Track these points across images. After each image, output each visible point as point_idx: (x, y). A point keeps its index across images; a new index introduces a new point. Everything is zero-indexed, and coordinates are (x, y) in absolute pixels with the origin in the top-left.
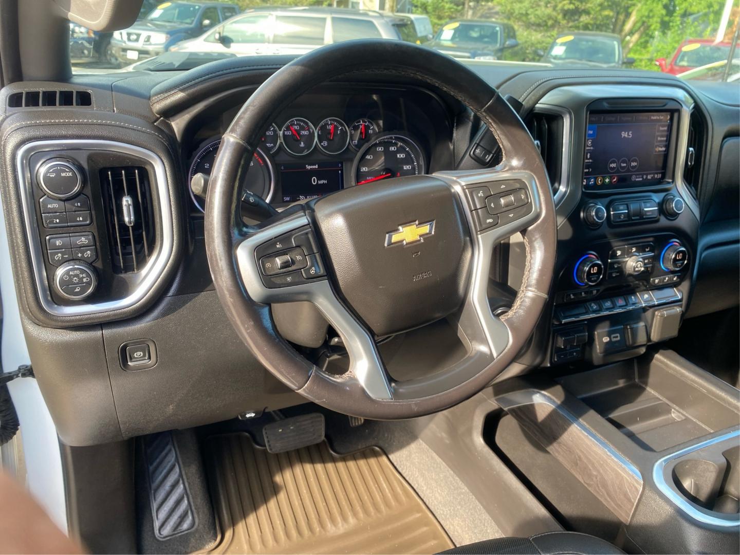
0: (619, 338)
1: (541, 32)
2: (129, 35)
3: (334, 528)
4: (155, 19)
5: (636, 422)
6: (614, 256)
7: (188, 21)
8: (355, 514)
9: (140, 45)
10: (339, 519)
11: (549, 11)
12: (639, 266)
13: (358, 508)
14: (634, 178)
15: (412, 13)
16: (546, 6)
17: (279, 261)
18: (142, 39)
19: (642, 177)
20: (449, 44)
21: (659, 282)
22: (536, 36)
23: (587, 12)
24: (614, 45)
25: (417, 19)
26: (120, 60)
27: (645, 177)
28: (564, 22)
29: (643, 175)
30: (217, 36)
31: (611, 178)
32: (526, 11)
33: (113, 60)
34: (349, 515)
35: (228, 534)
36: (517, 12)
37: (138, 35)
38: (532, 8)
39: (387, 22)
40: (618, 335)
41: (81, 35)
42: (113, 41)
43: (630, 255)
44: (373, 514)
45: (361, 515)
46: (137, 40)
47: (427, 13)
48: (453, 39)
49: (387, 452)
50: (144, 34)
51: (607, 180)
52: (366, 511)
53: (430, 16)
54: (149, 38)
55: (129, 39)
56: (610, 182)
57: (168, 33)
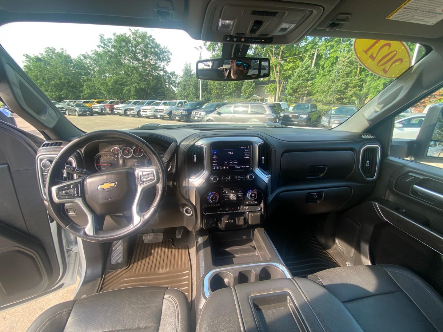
0: (232, 222)
1: (328, 106)
2: (196, 113)
3: (161, 270)
4: (204, 108)
5: (238, 253)
6: (225, 193)
7: (212, 108)
8: (170, 267)
9: (198, 115)
10: (164, 268)
11: (331, 98)
12: (234, 197)
13: (172, 266)
14: (236, 167)
15: (282, 102)
16: (330, 97)
17: (64, 192)
18: (199, 114)
19: (240, 167)
20: (292, 111)
21: (248, 203)
22: (326, 107)
23: (346, 98)
24: (354, 109)
25: (282, 104)
26: (193, 120)
27: (241, 167)
28: (336, 102)
29: (240, 166)
30: (217, 112)
31: (226, 167)
32: (322, 99)
33: (192, 120)
34: (168, 266)
35: (131, 266)
36: (319, 99)
37: (198, 113)
38: (325, 98)
39: (268, 106)
40: (232, 220)
41: (184, 113)
42: (192, 115)
43: (231, 193)
44: (175, 268)
45: (171, 268)
46: (197, 114)
47: (287, 101)
48: (293, 109)
49: (189, 248)
50: (200, 112)
51: (224, 168)
52: (174, 267)
53: (288, 103)
54: (201, 113)
55: (196, 114)
56: (226, 168)
57: (206, 112)
